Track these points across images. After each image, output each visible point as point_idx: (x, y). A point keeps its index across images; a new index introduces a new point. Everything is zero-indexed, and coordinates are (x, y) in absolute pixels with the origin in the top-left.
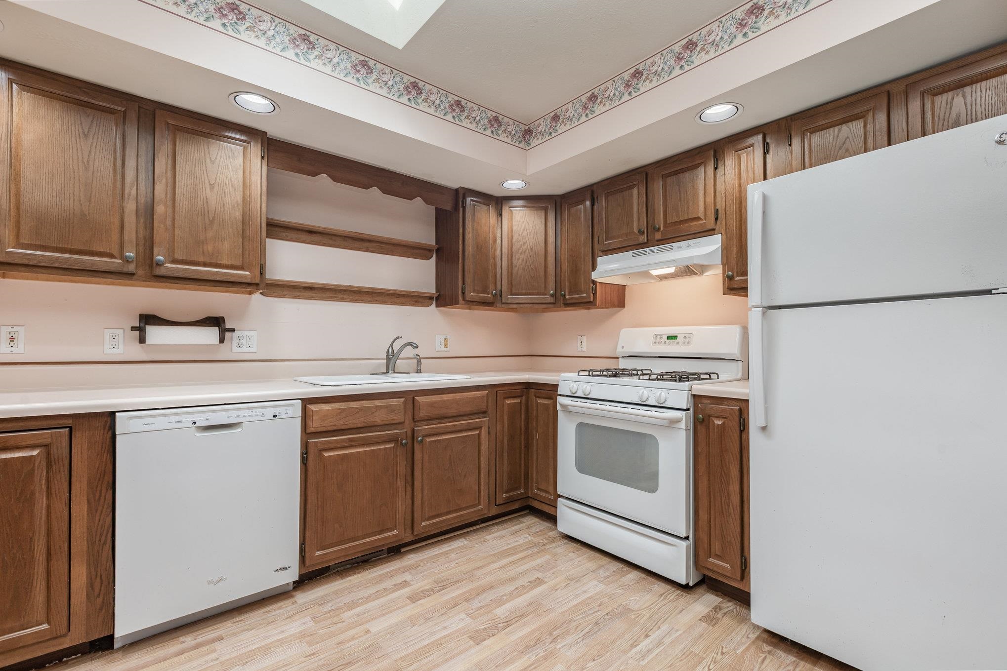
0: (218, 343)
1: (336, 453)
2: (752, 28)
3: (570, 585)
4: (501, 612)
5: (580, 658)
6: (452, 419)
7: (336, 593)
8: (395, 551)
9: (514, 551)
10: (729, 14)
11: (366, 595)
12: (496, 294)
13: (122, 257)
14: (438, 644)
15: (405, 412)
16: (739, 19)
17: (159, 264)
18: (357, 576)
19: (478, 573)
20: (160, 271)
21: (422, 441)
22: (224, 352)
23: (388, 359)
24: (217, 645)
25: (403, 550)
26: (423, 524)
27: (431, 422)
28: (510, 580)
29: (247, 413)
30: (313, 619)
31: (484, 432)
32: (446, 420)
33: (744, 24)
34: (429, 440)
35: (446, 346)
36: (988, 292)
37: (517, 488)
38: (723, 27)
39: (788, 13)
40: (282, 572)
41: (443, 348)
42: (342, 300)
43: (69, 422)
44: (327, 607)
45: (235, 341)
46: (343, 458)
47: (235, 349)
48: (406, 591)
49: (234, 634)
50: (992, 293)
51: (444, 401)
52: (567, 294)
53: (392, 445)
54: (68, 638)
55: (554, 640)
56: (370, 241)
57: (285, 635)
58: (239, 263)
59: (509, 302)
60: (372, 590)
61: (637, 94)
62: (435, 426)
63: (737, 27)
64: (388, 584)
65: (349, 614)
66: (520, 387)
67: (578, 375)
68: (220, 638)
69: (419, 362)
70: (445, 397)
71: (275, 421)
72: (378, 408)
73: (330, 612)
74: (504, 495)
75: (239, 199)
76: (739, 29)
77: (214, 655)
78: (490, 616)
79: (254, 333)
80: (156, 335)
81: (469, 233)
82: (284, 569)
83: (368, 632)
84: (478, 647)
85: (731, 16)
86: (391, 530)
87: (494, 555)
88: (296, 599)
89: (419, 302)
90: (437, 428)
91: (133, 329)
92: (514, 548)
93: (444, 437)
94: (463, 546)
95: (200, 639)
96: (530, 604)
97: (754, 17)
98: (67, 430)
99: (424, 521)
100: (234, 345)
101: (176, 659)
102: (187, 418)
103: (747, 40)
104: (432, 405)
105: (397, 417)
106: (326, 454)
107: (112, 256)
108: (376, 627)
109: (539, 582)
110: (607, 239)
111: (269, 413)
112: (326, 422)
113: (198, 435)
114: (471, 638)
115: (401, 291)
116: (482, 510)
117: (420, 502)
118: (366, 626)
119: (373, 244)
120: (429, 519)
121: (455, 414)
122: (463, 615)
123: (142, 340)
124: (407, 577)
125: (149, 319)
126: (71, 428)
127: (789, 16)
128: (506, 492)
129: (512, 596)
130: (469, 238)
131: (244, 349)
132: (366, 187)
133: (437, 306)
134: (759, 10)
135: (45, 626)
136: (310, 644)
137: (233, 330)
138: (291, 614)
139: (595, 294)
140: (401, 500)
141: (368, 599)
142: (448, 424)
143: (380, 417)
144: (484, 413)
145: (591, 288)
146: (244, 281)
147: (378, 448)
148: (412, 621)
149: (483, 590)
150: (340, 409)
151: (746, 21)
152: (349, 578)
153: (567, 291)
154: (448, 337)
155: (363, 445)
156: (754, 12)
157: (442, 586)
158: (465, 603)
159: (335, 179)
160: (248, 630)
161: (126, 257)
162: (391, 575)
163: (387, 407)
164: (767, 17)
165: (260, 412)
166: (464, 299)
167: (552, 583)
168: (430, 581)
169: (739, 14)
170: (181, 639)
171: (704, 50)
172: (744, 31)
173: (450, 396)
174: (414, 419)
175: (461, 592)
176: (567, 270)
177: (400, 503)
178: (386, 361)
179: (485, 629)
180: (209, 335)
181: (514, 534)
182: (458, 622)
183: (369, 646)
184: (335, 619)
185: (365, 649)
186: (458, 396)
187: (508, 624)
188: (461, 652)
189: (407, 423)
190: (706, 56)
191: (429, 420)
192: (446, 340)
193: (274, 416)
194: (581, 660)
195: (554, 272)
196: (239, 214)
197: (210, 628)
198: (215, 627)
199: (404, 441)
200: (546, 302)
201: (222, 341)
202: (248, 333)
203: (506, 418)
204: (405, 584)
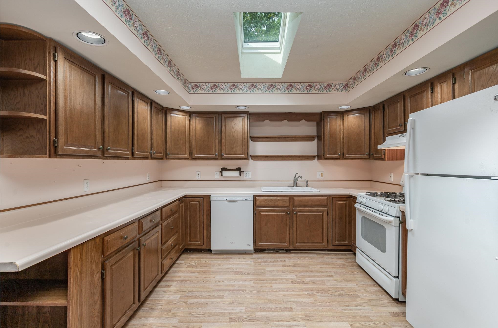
0: (239, 176)
1: (265, 213)
2: (443, 14)
3: (343, 281)
4: (307, 279)
5: (321, 300)
6: (310, 207)
7: (264, 257)
8: (288, 251)
9: (333, 264)
10: (433, 8)
11: (271, 260)
12: (340, 155)
13: (215, 155)
14: (281, 279)
15: (290, 202)
16: (437, 10)
17: (223, 156)
18: (272, 255)
19: (310, 266)
20: (223, 157)
21: (296, 214)
22: (242, 178)
23: (294, 181)
24: (230, 259)
25: (291, 252)
26: (297, 244)
27: (301, 207)
28: (320, 272)
29: (239, 198)
30: (254, 262)
31: (325, 214)
32: (307, 207)
33: (440, 12)
34: (299, 213)
35: (322, 176)
36: (490, 178)
37: (345, 241)
38: (430, 15)
39: (460, 2)
40: (249, 246)
41: (320, 177)
42: (278, 160)
43: (203, 196)
44: (259, 260)
45: (245, 175)
46: (267, 215)
47: (245, 177)
48: (283, 263)
49: (235, 258)
50: (492, 179)
51: (306, 200)
52: (374, 154)
53: (284, 213)
54: (203, 246)
55: (318, 293)
56: (288, 137)
57: (246, 262)
58: (242, 153)
59: (347, 158)
60: (273, 260)
61: (395, 55)
62: (302, 209)
63: (436, 14)
64: (279, 260)
65: (263, 263)
66: (346, 197)
67: (366, 194)
68: (232, 258)
69: (307, 182)
70: (306, 198)
71: (246, 201)
72: (279, 200)
73: (259, 261)
74: (337, 242)
75: (242, 134)
76: (437, 16)
77: (229, 261)
78: (303, 279)
79: (250, 172)
80: (225, 173)
81: (326, 130)
82: (249, 245)
83: (265, 269)
84: (292, 284)
85: (434, 8)
86: (285, 243)
87: (322, 263)
88: (253, 255)
89: (308, 159)
90: (302, 210)
91: (220, 172)
92: (333, 263)
93: (306, 213)
94: (313, 257)
95: (228, 257)
96: (319, 281)
97: (444, 7)
98: (202, 198)
99: (297, 243)
100: (245, 176)
101: (222, 259)
102: (225, 198)
103: (441, 21)
104: (300, 201)
105: (287, 204)
106: (262, 213)
107: (213, 155)
108: (267, 269)
109: (332, 276)
110: (389, 128)
111: (244, 199)
112: (261, 203)
113: (227, 203)
114: (291, 281)
115: (300, 155)
116: (324, 245)
117: (295, 236)
118: (265, 268)
119: (289, 138)
120: (299, 243)
121: (311, 205)
122: (295, 275)
123: (222, 175)
124: (287, 260)
125: (224, 169)
126: (203, 198)
127: (461, 4)
128: (338, 241)
129: (316, 276)
130: (326, 132)
131: (247, 177)
132: (282, 120)
133: (317, 160)
134: (446, 3)
135: (199, 242)
136: (249, 266)
137: (243, 172)
138: (249, 258)
139: (385, 155)
140: (288, 233)
141: (271, 262)
142: (307, 209)
143: (280, 203)
144: (326, 206)
145: (383, 152)
146: (243, 158)
147: (279, 214)
148: (278, 271)
149: (308, 271)
150: (266, 199)
151: (440, 10)
152: (269, 255)
153: (374, 152)
154: (323, 172)
155: (274, 212)
156: (444, 4)
157: (295, 266)
158: (298, 273)
159: (270, 121)
160: (238, 258)
161: (216, 154)
162: (282, 258)
163: (282, 200)
164: (450, 6)
165: (242, 198)
166: (324, 158)
167: (335, 278)
168: (293, 263)
169: (437, 7)
170: (224, 255)
171: (422, 29)
172: (439, 16)
173: (309, 198)
174: (293, 205)
175: (300, 269)
176: (374, 143)
177: (287, 234)
178: (293, 182)
179: (298, 281)
180: (237, 173)
181: (337, 259)
182: (292, 276)
183: (262, 273)
184: (259, 263)
185: (261, 273)
186: (312, 198)
187: (307, 283)
188: (285, 283)
189: (290, 206)
190: (423, 32)
191: (300, 206)
192: (322, 174)
193: (246, 200)
194: (321, 301)
195: (369, 143)
196: (241, 139)
197: (231, 255)
198: (232, 255)
199: (288, 213)
200: (365, 158)
201: (240, 175)
202: (248, 172)
203: (337, 209)
204: (285, 261)
